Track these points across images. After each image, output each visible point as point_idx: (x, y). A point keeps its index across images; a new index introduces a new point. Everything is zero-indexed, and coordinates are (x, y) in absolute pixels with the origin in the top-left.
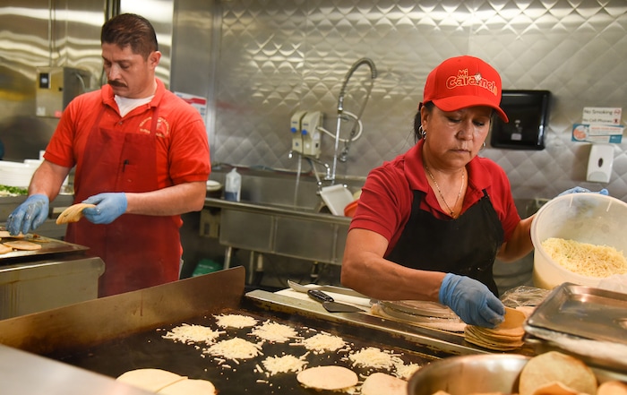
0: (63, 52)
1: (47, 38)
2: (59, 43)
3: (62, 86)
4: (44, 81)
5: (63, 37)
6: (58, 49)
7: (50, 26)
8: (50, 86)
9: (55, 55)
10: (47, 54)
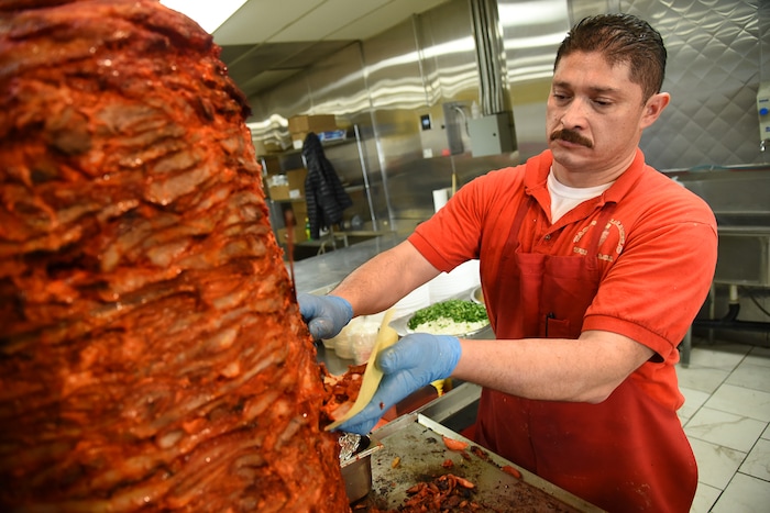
0: (435, 85)
1: (419, 76)
2: (431, 77)
3: (444, 123)
4: (426, 122)
5: (434, 70)
6: (430, 83)
7: (421, 67)
8: (432, 126)
9: (429, 89)
10: (422, 89)
